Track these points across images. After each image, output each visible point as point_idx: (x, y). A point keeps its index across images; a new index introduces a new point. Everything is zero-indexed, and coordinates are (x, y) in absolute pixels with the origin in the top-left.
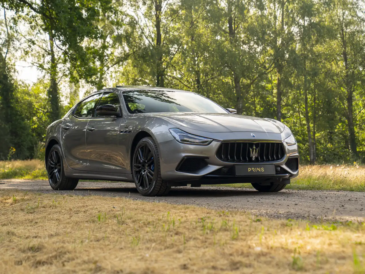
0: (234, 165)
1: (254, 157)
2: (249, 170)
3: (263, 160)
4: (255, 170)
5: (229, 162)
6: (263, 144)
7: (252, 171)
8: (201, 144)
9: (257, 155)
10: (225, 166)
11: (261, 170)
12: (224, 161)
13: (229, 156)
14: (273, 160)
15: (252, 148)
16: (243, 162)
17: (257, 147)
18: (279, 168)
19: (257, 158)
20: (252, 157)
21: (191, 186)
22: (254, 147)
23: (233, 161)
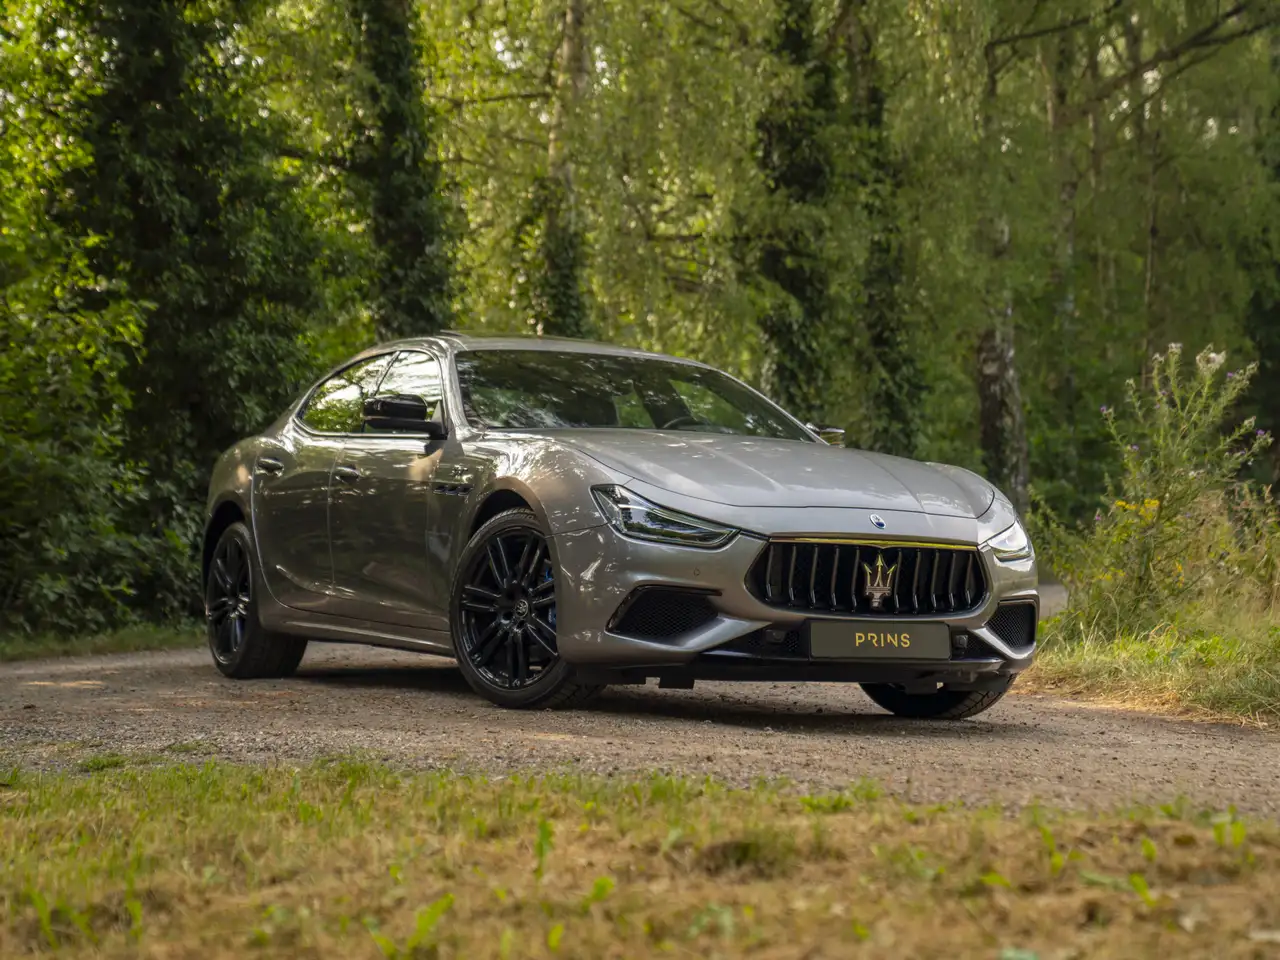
0: (807, 621)
1: (877, 595)
2: (859, 639)
3: (908, 610)
4: (878, 641)
5: (789, 608)
6: (910, 553)
7: (867, 644)
8: (698, 542)
9: (887, 590)
10: (777, 625)
11: (899, 640)
12: (773, 604)
13: (791, 591)
14: (945, 609)
15: (872, 564)
16: (838, 611)
17: (889, 562)
18: (965, 638)
19: (887, 601)
20: (871, 596)
21: (661, 685)
22: (880, 563)
23: (806, 606)
